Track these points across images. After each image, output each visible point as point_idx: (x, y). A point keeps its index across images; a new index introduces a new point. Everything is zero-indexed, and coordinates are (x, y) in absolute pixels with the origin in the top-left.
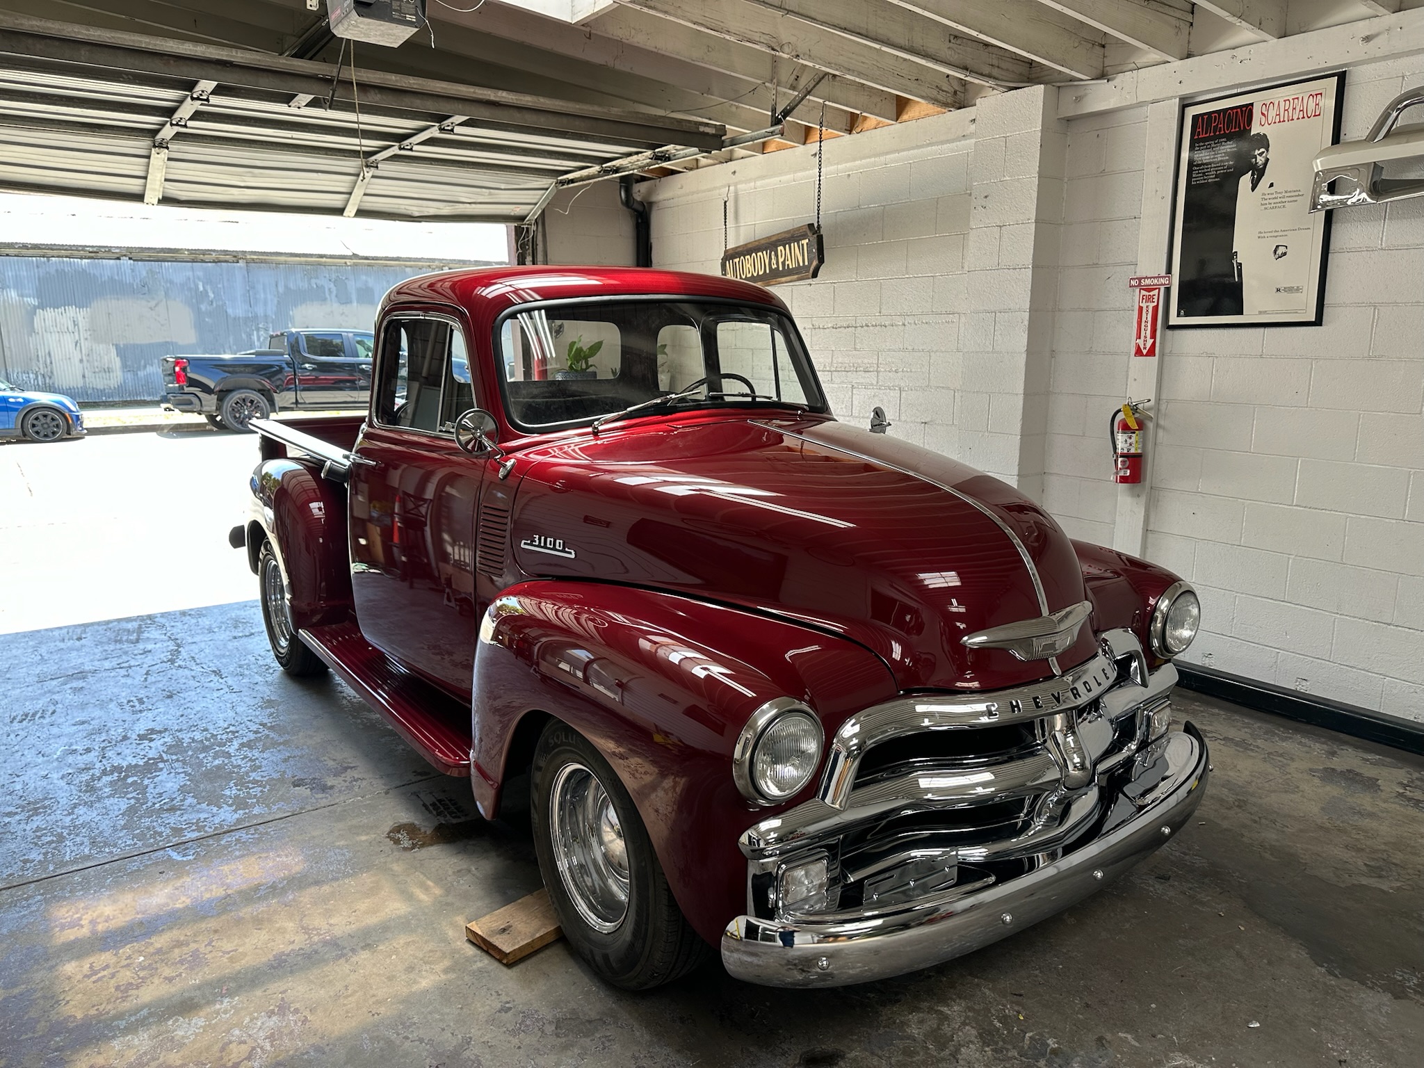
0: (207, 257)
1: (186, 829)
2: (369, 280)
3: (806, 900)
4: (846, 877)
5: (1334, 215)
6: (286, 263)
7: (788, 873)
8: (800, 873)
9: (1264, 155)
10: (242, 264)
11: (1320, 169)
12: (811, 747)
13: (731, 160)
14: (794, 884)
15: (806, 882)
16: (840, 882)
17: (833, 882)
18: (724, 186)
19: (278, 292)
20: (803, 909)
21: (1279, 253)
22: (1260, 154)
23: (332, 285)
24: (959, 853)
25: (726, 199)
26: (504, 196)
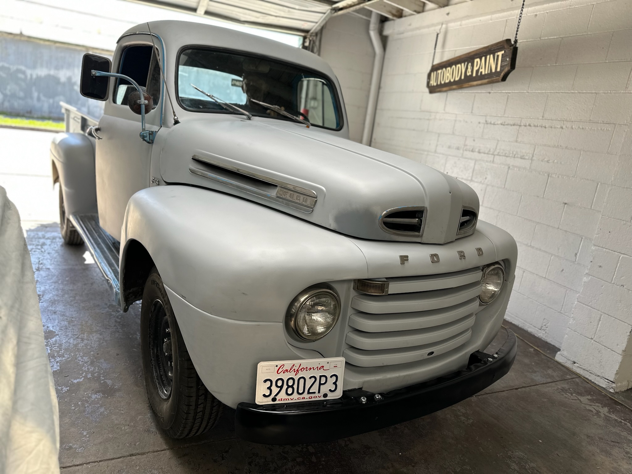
13: (447, 6)
18: (438, 24)
25: (439, 32)
26: (297, 14)
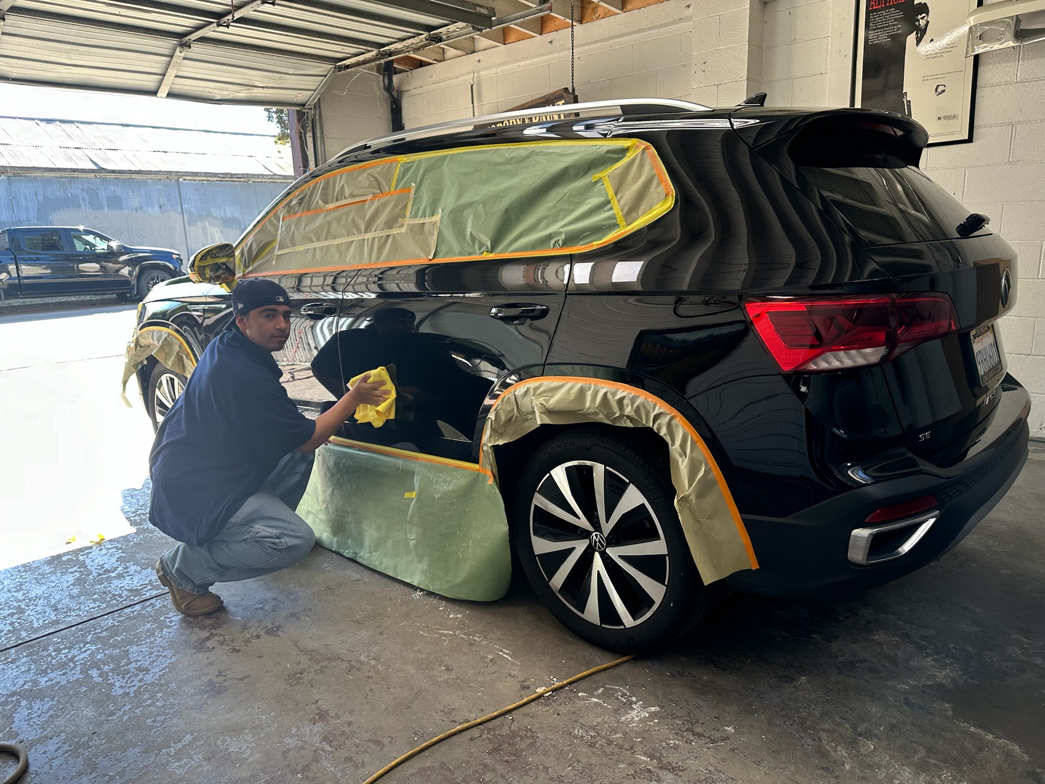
1: (142, 589)
2: (117, 190)
5: (980, 57)
9: (925, 18)
11: (972, 24)
13: (474, 52)
18: (469, 73)
19: (38, 200)
21: (939, 91)
22: (923, 18)
23: (85, 195)
25: (472, 83)
26: (291, 81)
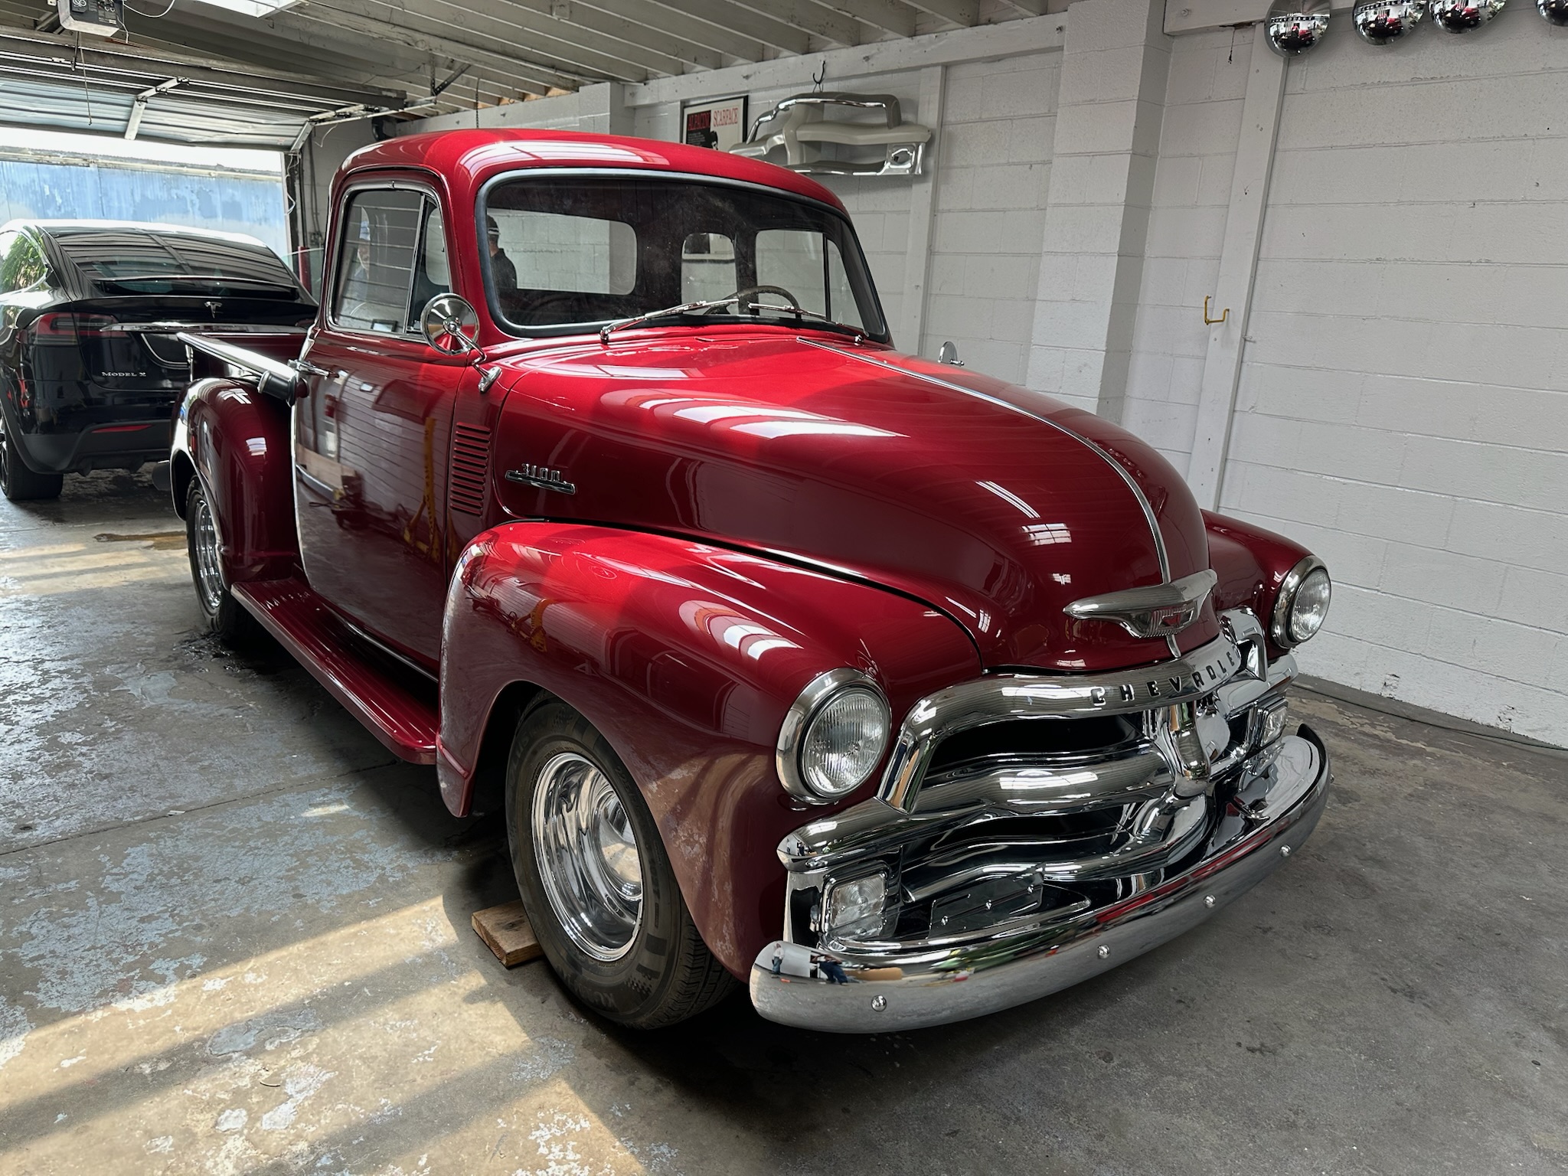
0: (53, 159)
2: (236, 193)
3: (857, 922)
4: (906, 896)
6: (143, 170)
7: (837, 889)
8: (853, 888)
10: (93, 168)
12: (875, 731)
14: (846, 904)
15: (860, 900)
16: (898, 901)
17: (891, 900)
19: (134, 201)
20: (854, 933)
23: (194, 197)
24: (1047, 869)
